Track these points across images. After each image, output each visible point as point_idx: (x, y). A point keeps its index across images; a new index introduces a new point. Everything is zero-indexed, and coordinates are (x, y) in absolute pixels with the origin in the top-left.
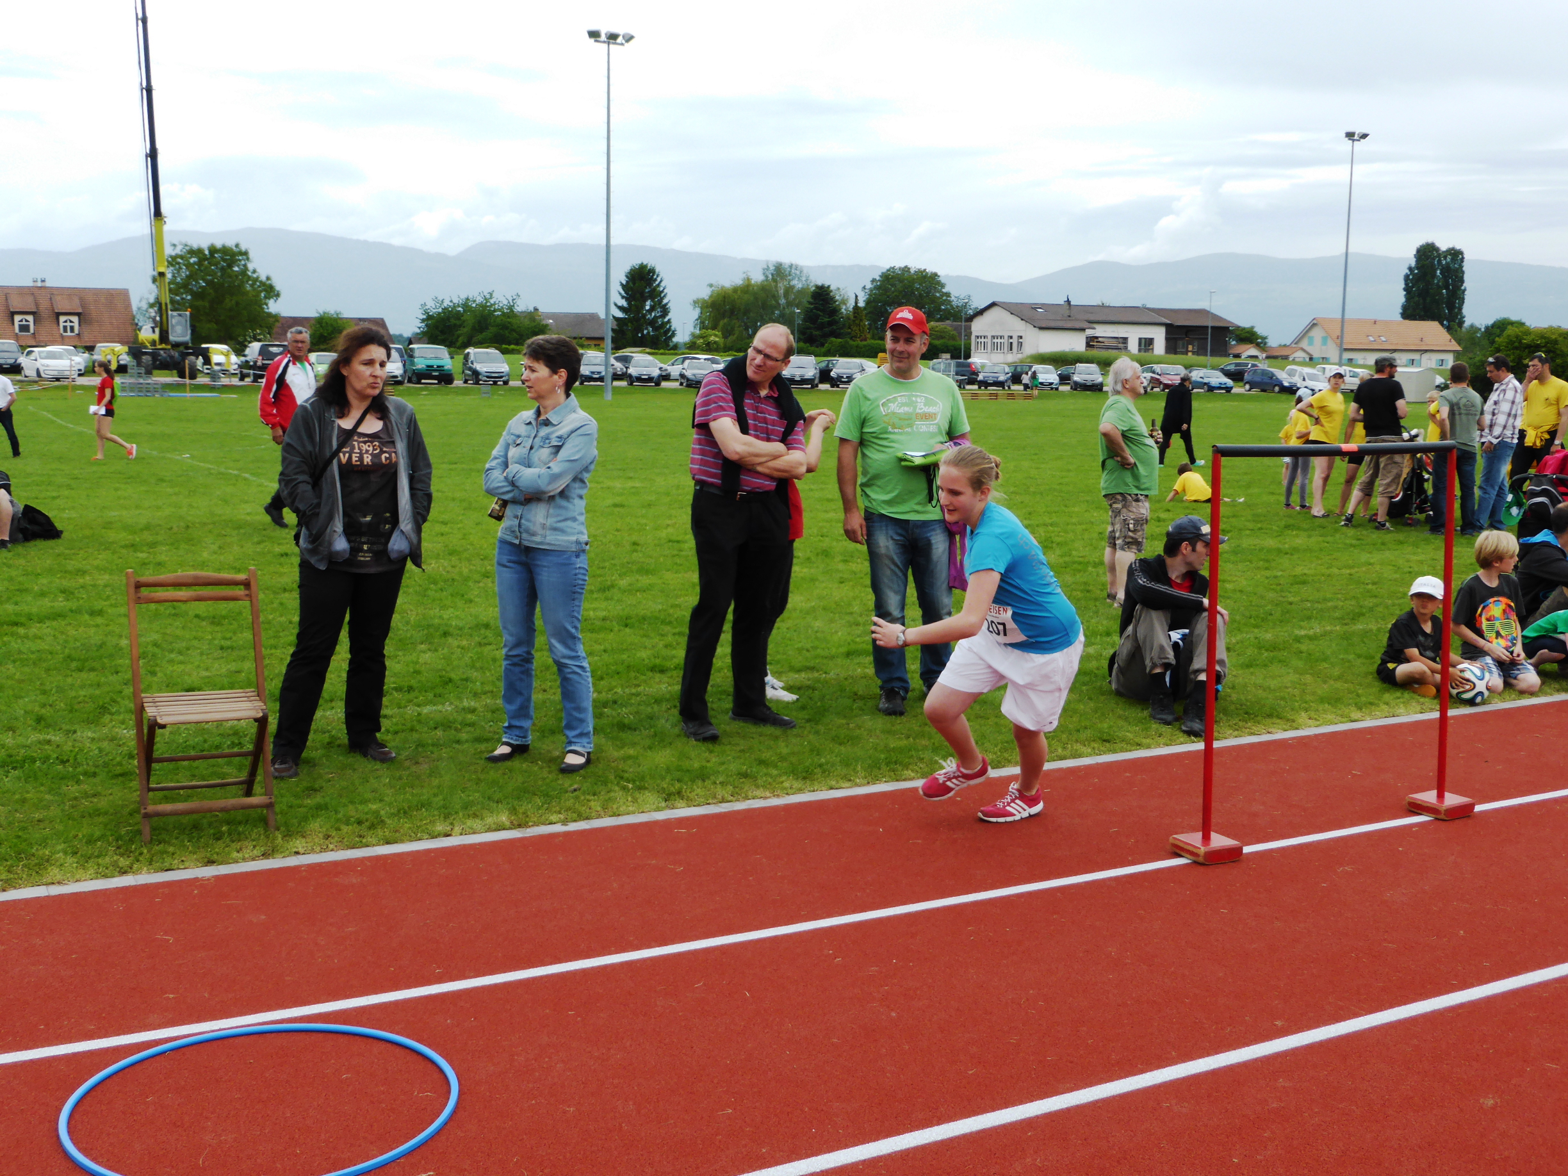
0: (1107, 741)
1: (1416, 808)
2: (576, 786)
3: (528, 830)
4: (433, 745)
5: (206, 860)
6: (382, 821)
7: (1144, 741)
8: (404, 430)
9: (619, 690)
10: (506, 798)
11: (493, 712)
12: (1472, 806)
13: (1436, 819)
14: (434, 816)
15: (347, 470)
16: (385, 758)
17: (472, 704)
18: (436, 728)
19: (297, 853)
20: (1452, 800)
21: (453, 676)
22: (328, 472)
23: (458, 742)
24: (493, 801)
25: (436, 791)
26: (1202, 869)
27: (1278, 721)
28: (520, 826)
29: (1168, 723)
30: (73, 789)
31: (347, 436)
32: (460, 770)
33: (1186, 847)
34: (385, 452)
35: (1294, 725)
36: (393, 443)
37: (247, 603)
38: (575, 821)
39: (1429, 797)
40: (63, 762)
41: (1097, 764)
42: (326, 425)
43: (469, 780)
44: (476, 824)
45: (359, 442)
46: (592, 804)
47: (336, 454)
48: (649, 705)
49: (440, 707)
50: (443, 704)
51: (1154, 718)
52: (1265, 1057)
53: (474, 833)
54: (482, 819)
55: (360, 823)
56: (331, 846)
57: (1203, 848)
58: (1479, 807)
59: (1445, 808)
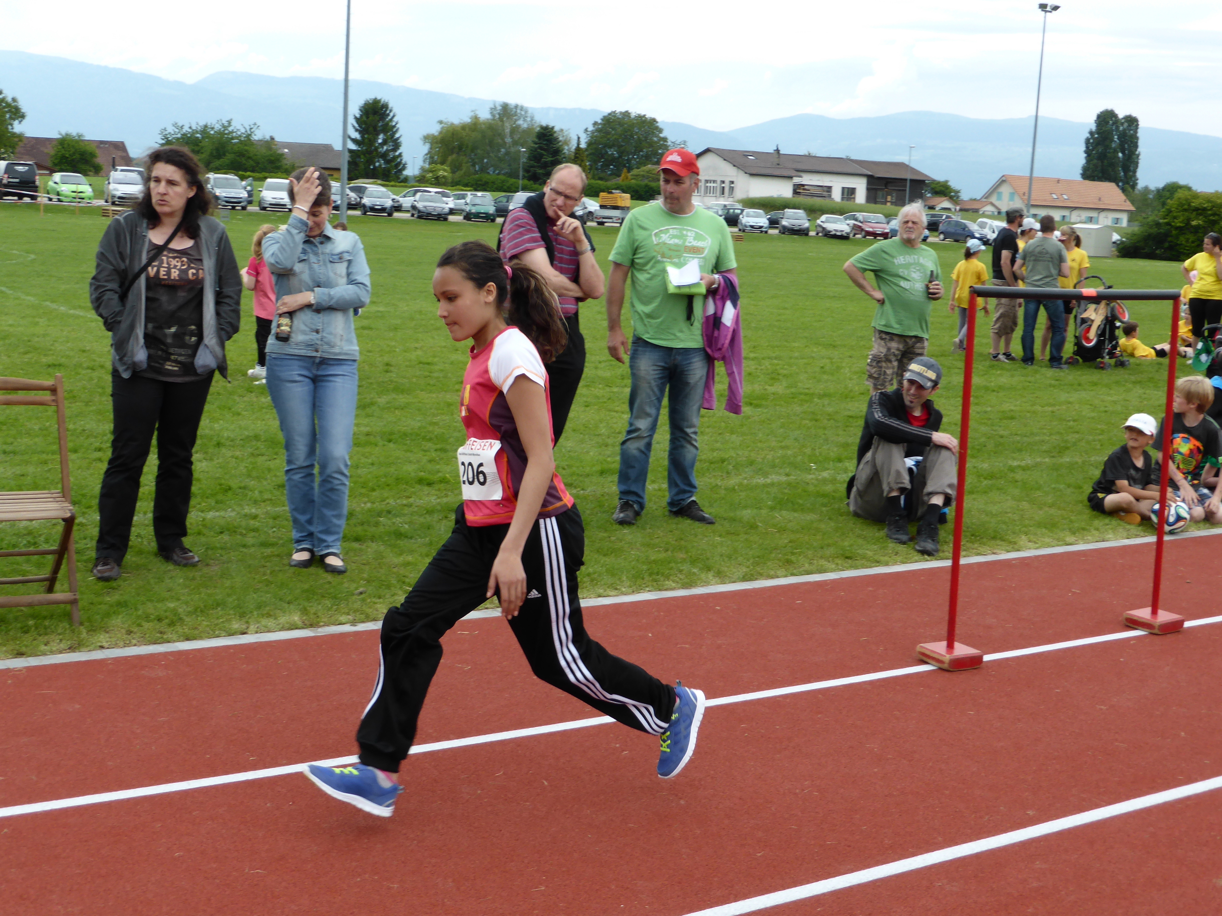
0: (849, 558)
1: (1133, 624)
2: (361, 589)
3: (320, 630)
4: (222, 549)
5: (16, 652)
6: (181, 619)
7: (882, 558)
8: (214, 248)
9: (391, 501)
10: (296, 599)
11: (275, 519)
12: (1180, 623)
13: (1151, 633)
14: (229, 615)
15: (154, 284)
17: (253, 511)
18: (221, 533)
19: (102, 647)
20: (1165, 616)
21: (231, 484)
22: (136, 285)
23: (244, 546)
24: (284, 602)
25: (229, 591)
26: (947, 675)
27: (1002, 543)
28: (311, 626)
29: (904, 543)
31: (158, 251)
32: (250, 573)
33: (932, 655)
34: (193, 268)
35: (1016, 547)
36: (201, 260)
37: (54, 408)
38: (363, 622)
39: (1144, 613)
41: (842, 579)
42: (137, 238)
43: (260, 582)
44: (271, 623)
45: (168, 257)
46: (378, 606)
47: (144, 269)
48: (421, 516)
49: (222, 513)
50: (226, 511)
51: (891, 538)
52: (1021, 842)
53: (269, 631)
54: (276, 619)
55: (160, 620)
56: (134, 642)
57: (947, 656)
58: (1187, 624)
59: (1158, 624)
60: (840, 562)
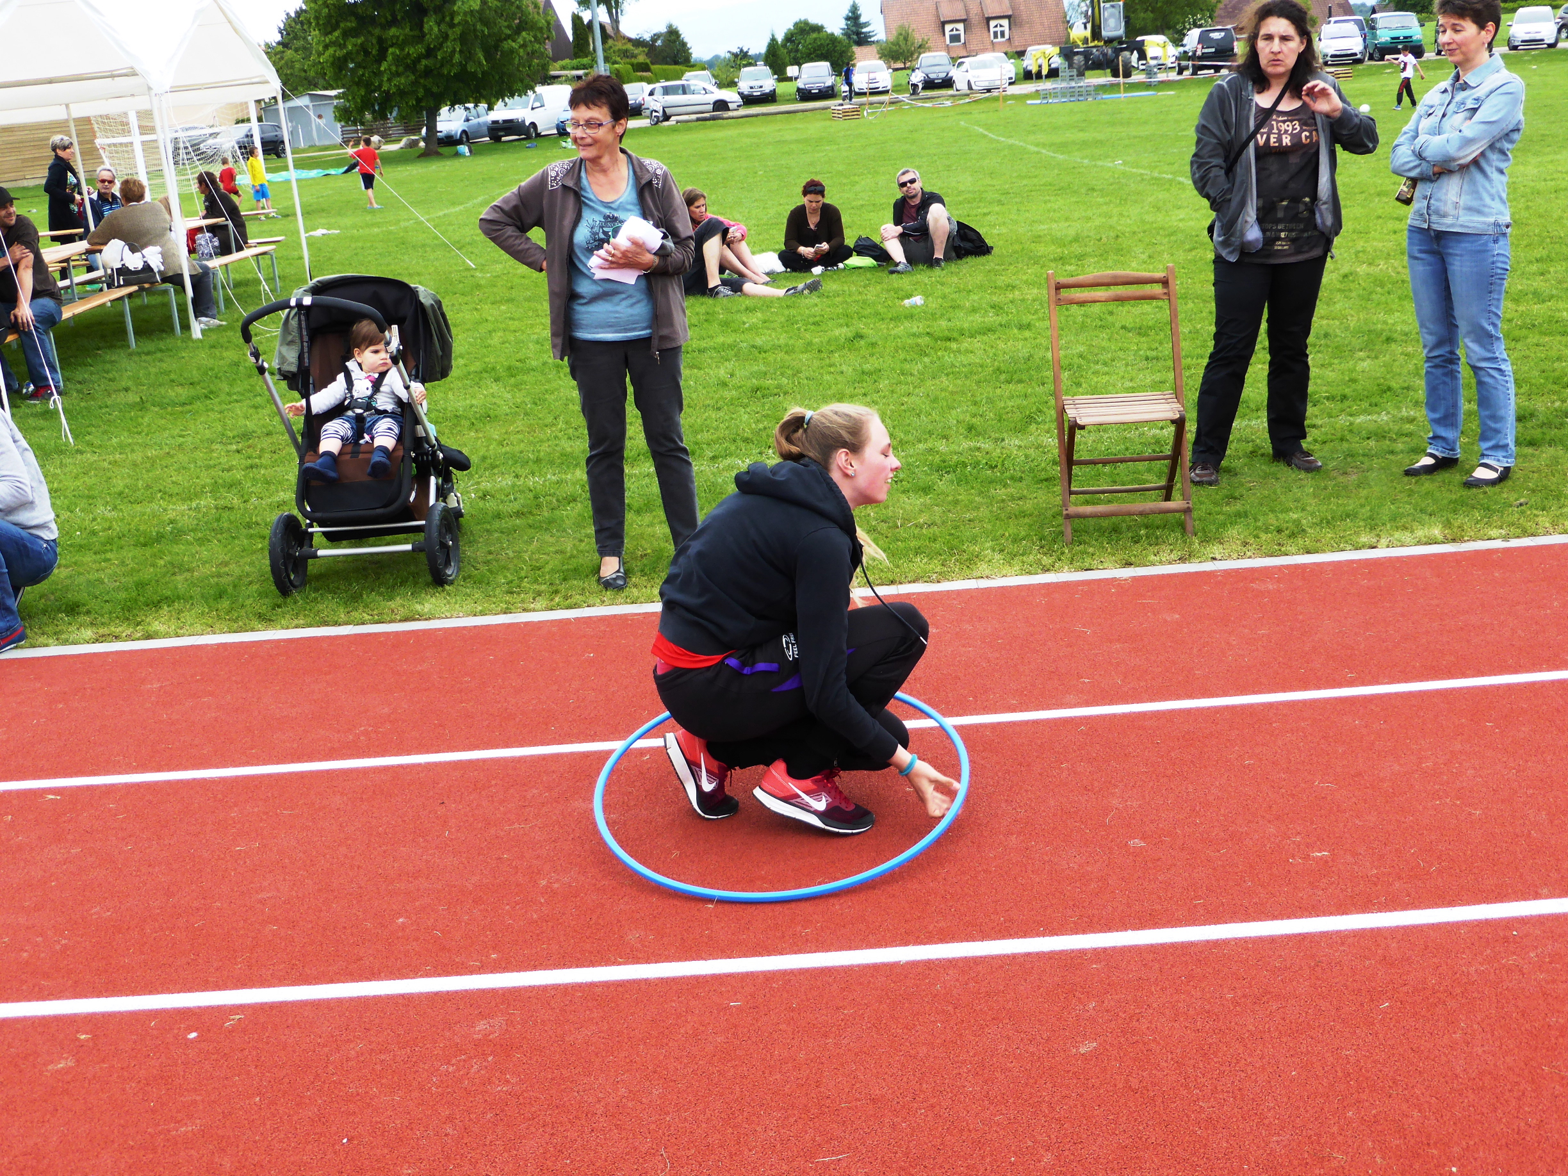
2: (1522, 500)
3: (1463, 545)
4: (1364, 455)
5: (1125, 562)
6: (1303, 530)
10: (1440, 510)
14: (1359, 527)
15: (1264, 153)
16: (1311, 468)
17: (1412, 413)
18: (1368, 438)
19: (1214, 559)
21: (1393, 384)
22: (1244, 155)
23: (1392, 452)
24: (1425, 513)
25: (1363, 501)
28: (1454, 540)
30: (1001, 492)
31: (1266, 115)
34: (1306, 130)
36: (1312, 121)
37: (1166, 302)
38: (1518, 537)
40: (992, 468)
42: (1243, 104)
43: (1401, 492)
44: (1406, 536)
45: (1278, 122)
46: (1540, 519)
47: (1253, 136)
49: (1374, 417)
50: (1379, 414)
53: (1402, 546)
54: (1412, 532)
55: (1279, 531)
56: (1249, 554)
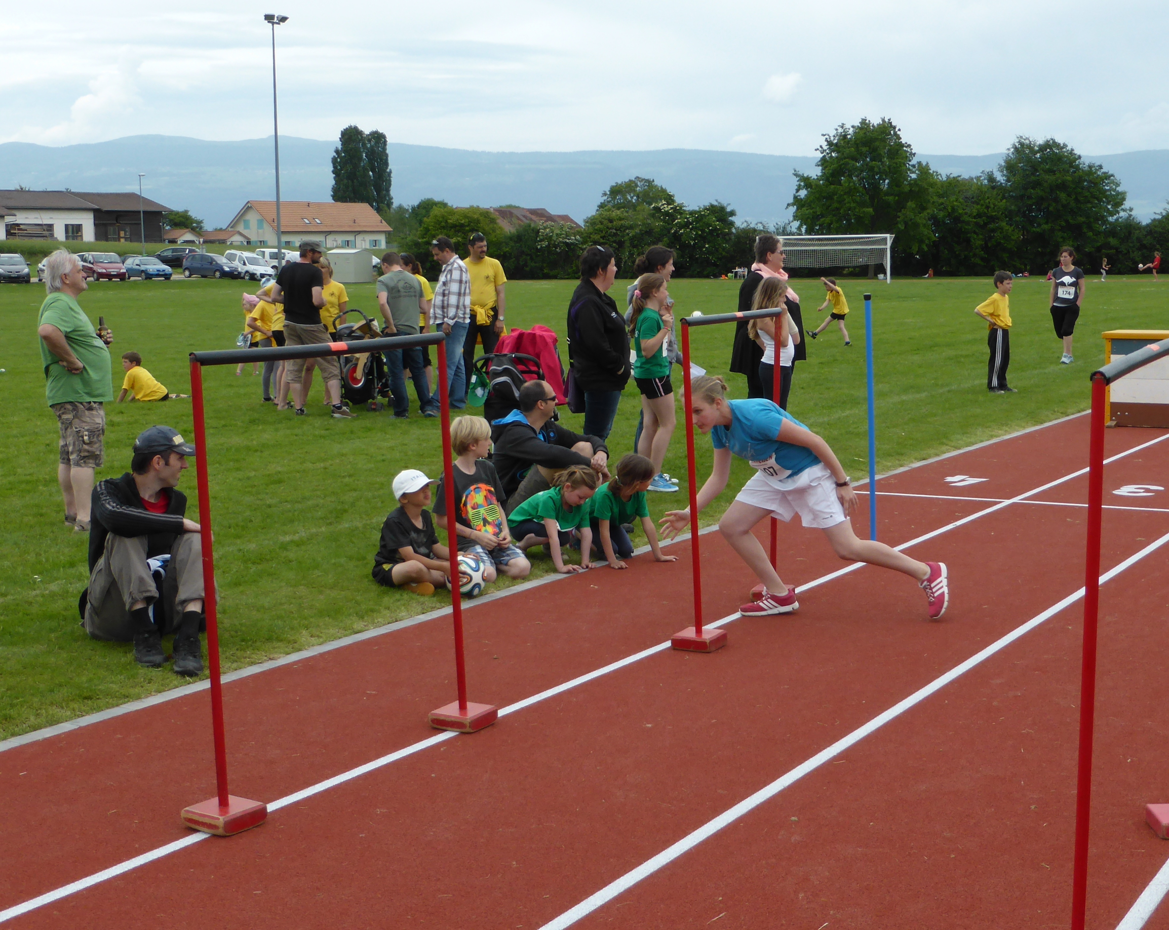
0: (88, 698)
1: (440, 725)
7: (132, 691)
12: (494, 713)
13: (462, 733)
20: (475, 710)
26: (223, 843)
27: (279, 644)
29: (158, 665)
33: (201, 819)
35: (296, 646)
39: (451, 710)
41: (80, 728)
51: (140, 662)
57: (221, 818)
58: (501, 713)
59: (469, 721)
60: (76, 706)
